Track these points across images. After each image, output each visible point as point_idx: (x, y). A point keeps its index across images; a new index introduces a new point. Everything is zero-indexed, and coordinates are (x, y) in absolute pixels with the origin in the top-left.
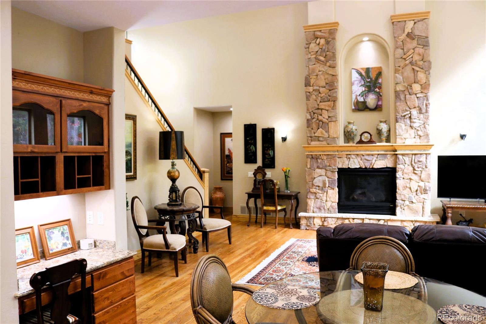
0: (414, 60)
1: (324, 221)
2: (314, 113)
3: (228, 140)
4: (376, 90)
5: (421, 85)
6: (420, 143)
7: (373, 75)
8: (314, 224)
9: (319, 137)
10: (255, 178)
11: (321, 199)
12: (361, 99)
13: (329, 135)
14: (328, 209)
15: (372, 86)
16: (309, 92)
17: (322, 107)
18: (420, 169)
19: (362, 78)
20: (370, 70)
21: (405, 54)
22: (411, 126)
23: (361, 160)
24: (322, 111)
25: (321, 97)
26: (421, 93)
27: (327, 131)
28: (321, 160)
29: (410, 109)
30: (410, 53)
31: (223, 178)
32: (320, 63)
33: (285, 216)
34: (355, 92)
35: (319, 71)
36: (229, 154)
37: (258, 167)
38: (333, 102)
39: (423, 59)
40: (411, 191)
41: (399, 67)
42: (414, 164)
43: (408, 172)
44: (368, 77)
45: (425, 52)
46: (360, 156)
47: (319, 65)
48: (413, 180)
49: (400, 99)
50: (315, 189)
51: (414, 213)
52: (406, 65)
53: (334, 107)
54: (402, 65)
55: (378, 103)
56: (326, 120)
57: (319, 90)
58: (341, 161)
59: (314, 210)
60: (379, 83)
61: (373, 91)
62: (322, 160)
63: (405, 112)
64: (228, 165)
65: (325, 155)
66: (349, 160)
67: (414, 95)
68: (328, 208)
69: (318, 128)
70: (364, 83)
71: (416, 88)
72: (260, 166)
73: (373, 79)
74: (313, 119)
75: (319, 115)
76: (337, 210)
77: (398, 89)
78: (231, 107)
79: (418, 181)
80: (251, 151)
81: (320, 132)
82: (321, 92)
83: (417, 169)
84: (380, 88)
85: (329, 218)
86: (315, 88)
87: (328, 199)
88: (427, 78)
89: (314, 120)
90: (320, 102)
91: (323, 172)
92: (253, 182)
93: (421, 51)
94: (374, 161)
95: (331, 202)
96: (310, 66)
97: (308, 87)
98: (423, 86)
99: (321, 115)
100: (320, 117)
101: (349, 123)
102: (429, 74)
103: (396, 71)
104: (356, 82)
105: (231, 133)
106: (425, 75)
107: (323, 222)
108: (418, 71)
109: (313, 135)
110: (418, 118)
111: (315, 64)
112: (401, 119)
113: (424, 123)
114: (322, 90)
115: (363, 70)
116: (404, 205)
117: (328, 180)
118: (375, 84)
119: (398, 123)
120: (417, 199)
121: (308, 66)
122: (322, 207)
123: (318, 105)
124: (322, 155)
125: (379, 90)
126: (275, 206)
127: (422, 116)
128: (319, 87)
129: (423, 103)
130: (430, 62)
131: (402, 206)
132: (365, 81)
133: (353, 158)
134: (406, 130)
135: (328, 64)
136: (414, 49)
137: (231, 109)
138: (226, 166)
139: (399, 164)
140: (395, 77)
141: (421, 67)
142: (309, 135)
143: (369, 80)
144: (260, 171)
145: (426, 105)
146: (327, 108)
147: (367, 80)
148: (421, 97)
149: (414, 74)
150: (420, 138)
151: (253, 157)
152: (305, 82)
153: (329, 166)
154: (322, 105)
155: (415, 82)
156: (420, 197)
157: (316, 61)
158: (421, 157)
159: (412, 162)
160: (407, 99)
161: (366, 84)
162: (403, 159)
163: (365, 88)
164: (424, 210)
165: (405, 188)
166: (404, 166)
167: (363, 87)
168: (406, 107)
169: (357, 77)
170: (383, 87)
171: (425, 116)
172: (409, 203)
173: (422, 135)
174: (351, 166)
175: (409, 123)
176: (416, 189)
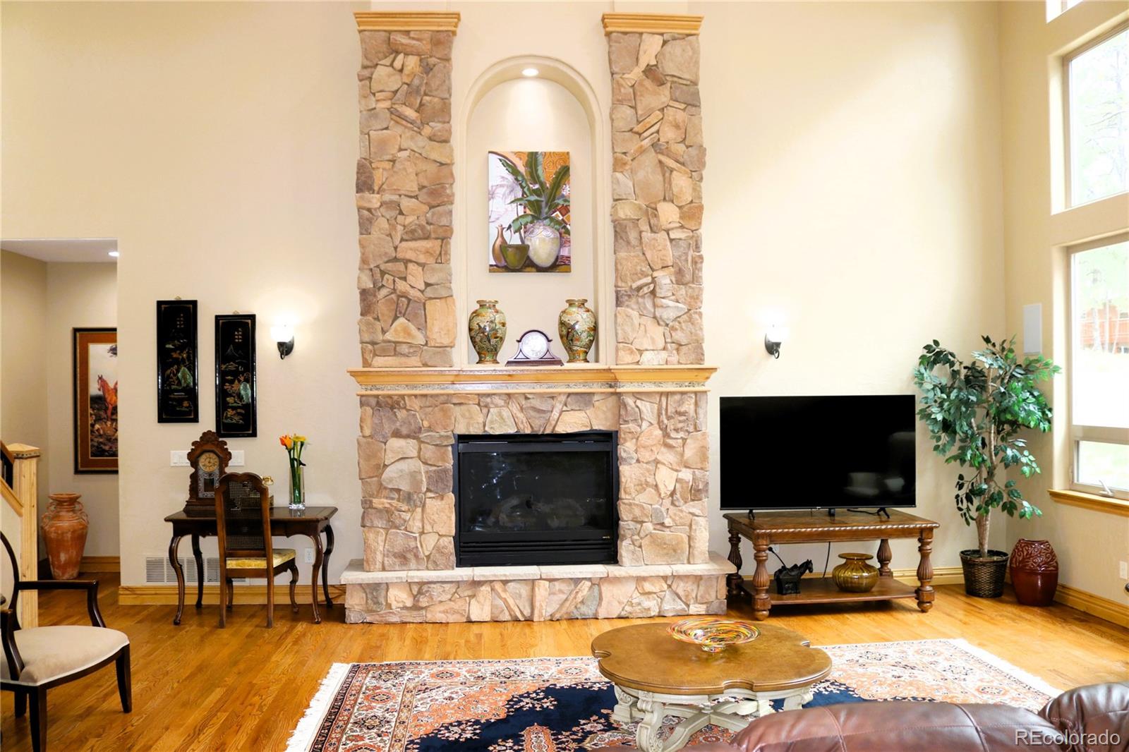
0: (662, 140)
1: (420, 592)
2: (383, 273)
3: (98, 351)
4: (554, 215)
5: (680, 207)
6: (679, 363)
7: (547, 174)
8: (389, 606)
9: (396, 343)
10: (193, 470)
11: (406, 529)
12: (514, 240)
13: (426, 337)
14: (428, 557)
15: (543, 204)
16: (369, 210)
17: (409, 255)
18: (681, 434)
19: (516, 179)
20: (540, 159)
21: (639, 122)
22: (655, 317)
23: (522, 409)
24: (406, 268)
25: (404, 226)
26: (680, 230)
27: (423, 327)
28: (404, 411)
29: (653, 270)
30: (652, 119)
31: (80, 468)
32: (402, 125)
33: (294, 582)
34: (498, 219)
35: (400, 150)
36: (101, 393)
37: (204, 434)
38: (439, 241)
39: (685, 139)
40: (660, 495)
41: (625, 153)
42: (666, 421)
43: (650, 442)
44: (535, 178)
45: (689, 119)
46: (516, 398)
47: (399, 130)
48: (664, 464)
49: (628, 243)
50: (387, 498)
51: (667, 554)
52: (642, 151)
53: (442, 257)
54: (632, 151)
55: (559, 251)
56: (419, 294)
57: (399, 206)
58: (463, 416)
59: (386, 562)
60: (563, 196)
61: (546, 218)
62: (408, 410)
63: (640, 279)
64: (97, 426)
65: (416, 396)
66: (485, 410)
67: (664, 234)
68: (427, 553)
69: (396, 318)
70: (524, 193)
71: (668, 213)
72: (209, 431)
73: (548, 185)
74: (379, 289)
75: (396, 279)
76: (453, 558)
77: (622, 215)
78: (113, 245)
79: (675, 467)
80: (179, 383)
81: (399, 329)
82: (404, 212)
83: (673, 434)
84: (565, 210)
85: (432, 586)
86: (387, 197)
87: (428, 528)
88: (694, 190)
89: (384, 292)
90: (402, 240)
91: (409, 446)
92: (188, 482)
93: (681, 116)
94: (555, 414)
95: (437, 536)
96: (372, 133)
97: (367, 194)
98: (685, 209)
99: (405, 279)
100: (401, 286)
101: (482, 304)
102: (701, 179)
103: (618, 165)
104: (501, 191)
105: (115, 330)
106: (691, 180)
107: (415, 597)
108: (672, 171)
109: (380, 337)
110: (673, 295)
111: (387, 128)
112: (629, 296)
113: (689, 310)
114: (406, 203)
115: (521, 159)
116: (642, 534)
117: (427, 472)
118: (554, 200)
119: (623, 308)
120: (675, 514)
121: (366, 131)
122: (410, 551)
123: (396, 248)
124: (406, 398)
125: (563, 216)
126: (264, 556)
127: (682, 291)
128: (400, 196)
129: (686, 254)
130: (702, 150)
131: (636, 537)
132: (525, 190)
133: (496, 406)
134: (642, 327)
135: (427, 130)
136: (662, 110)
137: (113, 254)
138: (92, 431)
139: (627, 422)
140: (615, 182)
141: (681, 160)
142: (367, 338)
143: (537, 186)
144: (208, 446)
145: (695, 262)
146: (422, 259)
147: (531, 186)
148: (680, 239)
149: (664, 175)
150: (677, 350)
151: (186, 404)
152: (358, 179)
153: (430, 429)
154: (410, 249)
155: (665, 199)
156: (682, 511)
157: (392, 119)
158: (683, 403)
159: (659, 414)
160: (643, 240)
161: (527, 196)
162: (637, 407)
163: (525, 208)
164: (692, 544)
165: (642, 486)
166: (640, 426)
167: (521, 205)
168: (643, 264)
169: (503, 177)
170: (571, 209)
171: (690, 290)
172: (655, 529)
173: (684, 341)
174: (491, 428)
175: (651, 309)
176: (672, 489)
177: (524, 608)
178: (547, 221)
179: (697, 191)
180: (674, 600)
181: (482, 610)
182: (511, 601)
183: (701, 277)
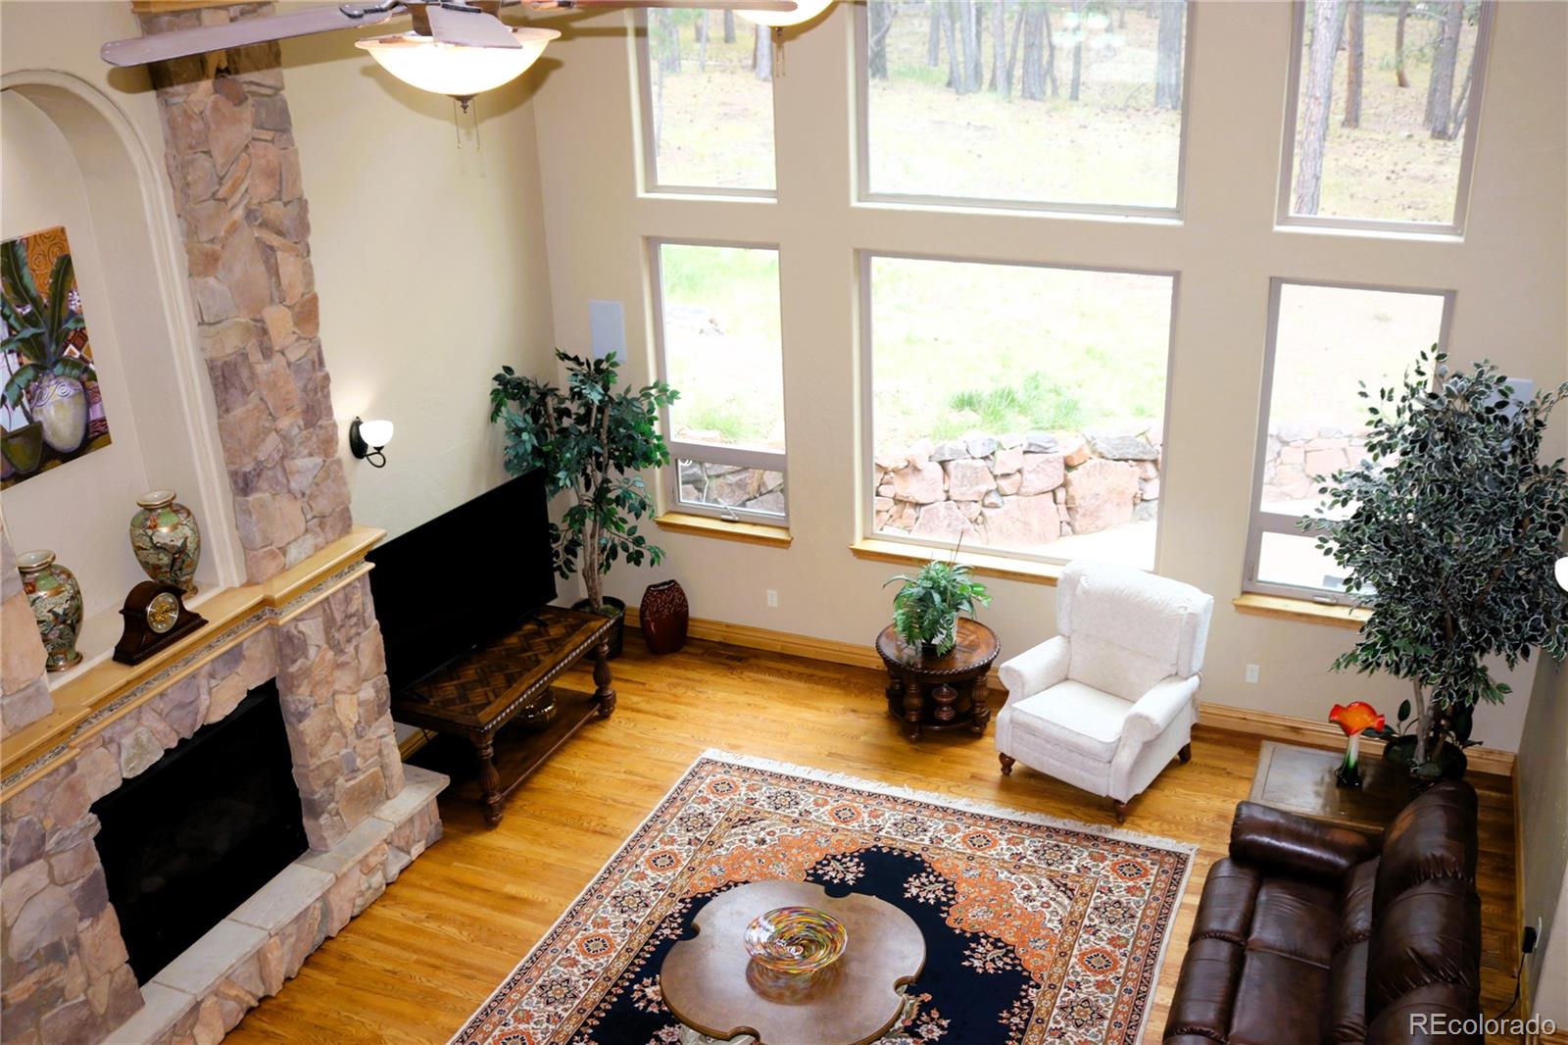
0: (255, 202)
4: (66, 353)
5: (291, 308)
7: (39, 280)
12: (15, 421)
14: (106, 1012)
15: (46, 339)
18: (353, 642)
20: (20, 251)
21: (220, 179)
22: (290, 491)
23: (161, 718)
26: (297, 345)
29: (274, 419)
30: (240, 170)
40: (345, 735)
41: (211, 240)
42: (336, 635)
43: (324, 672)
44: (21, 293)
45: (282, 156)
48: (343, 692)
51: (367, 804)
52: (234, 228)
54: (221, 233)
55: (87, 414)
58: (87, 775)
60: (71, 314)
61: (55, 364)
62: (19, 819)
66: (114, 748)
67: (279, 355)
68: (102, 1011)
70: (10, 327)
71: (279, 320)
73: (45, 301)
76: (133, 980)
79: (354, 689)
83: (346, 648)
84: (81, 338)
87: (97, 973)
88: (304, 272)
91: (37, 875)
93: (272, 154)
94: (204, 699)
95: (109, 976)
98: (298, 309)
102: (309, 252)
106: (298, 258)
108: (275, 251)
110: (305, 447)
113: (324, 461)
116: (338, 798)
117: (72, 896)
118: (60, 325)
120: (363, 749)
122: (84, 1023)
125: (80, 349)
127: (314, 436)
129: (310, 379)
130: (303, 205)
131: (332, 805)
132: (12, 321)
133: (130, 732)
136: (247, 149)
139: (295, 662)
141: (282, 229)
143: (29, 308)
147: (19, 310)
148: (300, 359)
149: (266, 262)
150: (321, 526)
153: (57, 828)
155: (272, 302)
156: (370, 740)
158: (351, 599)
159: (327, 629)
160: (258, 377)
161: (18, 332)
162: (301, 632)
163: (19, 356)
164: (387, 773)
165: (326, 736)
166: (308, 657)
167: (11, 351)
168: (264, 416)
170: (89, 332)
171: (322, 432)
172: (347, 781)
173: (328, 511)
174: (131, 768)
175: (285, 481)
176: (356, 720)
177: (256, 988)
178: (58, 369)
179: (308, 274)
180: (398, 858)
181: (213, 1031)
182: (241, 993)
183: (331, 407)
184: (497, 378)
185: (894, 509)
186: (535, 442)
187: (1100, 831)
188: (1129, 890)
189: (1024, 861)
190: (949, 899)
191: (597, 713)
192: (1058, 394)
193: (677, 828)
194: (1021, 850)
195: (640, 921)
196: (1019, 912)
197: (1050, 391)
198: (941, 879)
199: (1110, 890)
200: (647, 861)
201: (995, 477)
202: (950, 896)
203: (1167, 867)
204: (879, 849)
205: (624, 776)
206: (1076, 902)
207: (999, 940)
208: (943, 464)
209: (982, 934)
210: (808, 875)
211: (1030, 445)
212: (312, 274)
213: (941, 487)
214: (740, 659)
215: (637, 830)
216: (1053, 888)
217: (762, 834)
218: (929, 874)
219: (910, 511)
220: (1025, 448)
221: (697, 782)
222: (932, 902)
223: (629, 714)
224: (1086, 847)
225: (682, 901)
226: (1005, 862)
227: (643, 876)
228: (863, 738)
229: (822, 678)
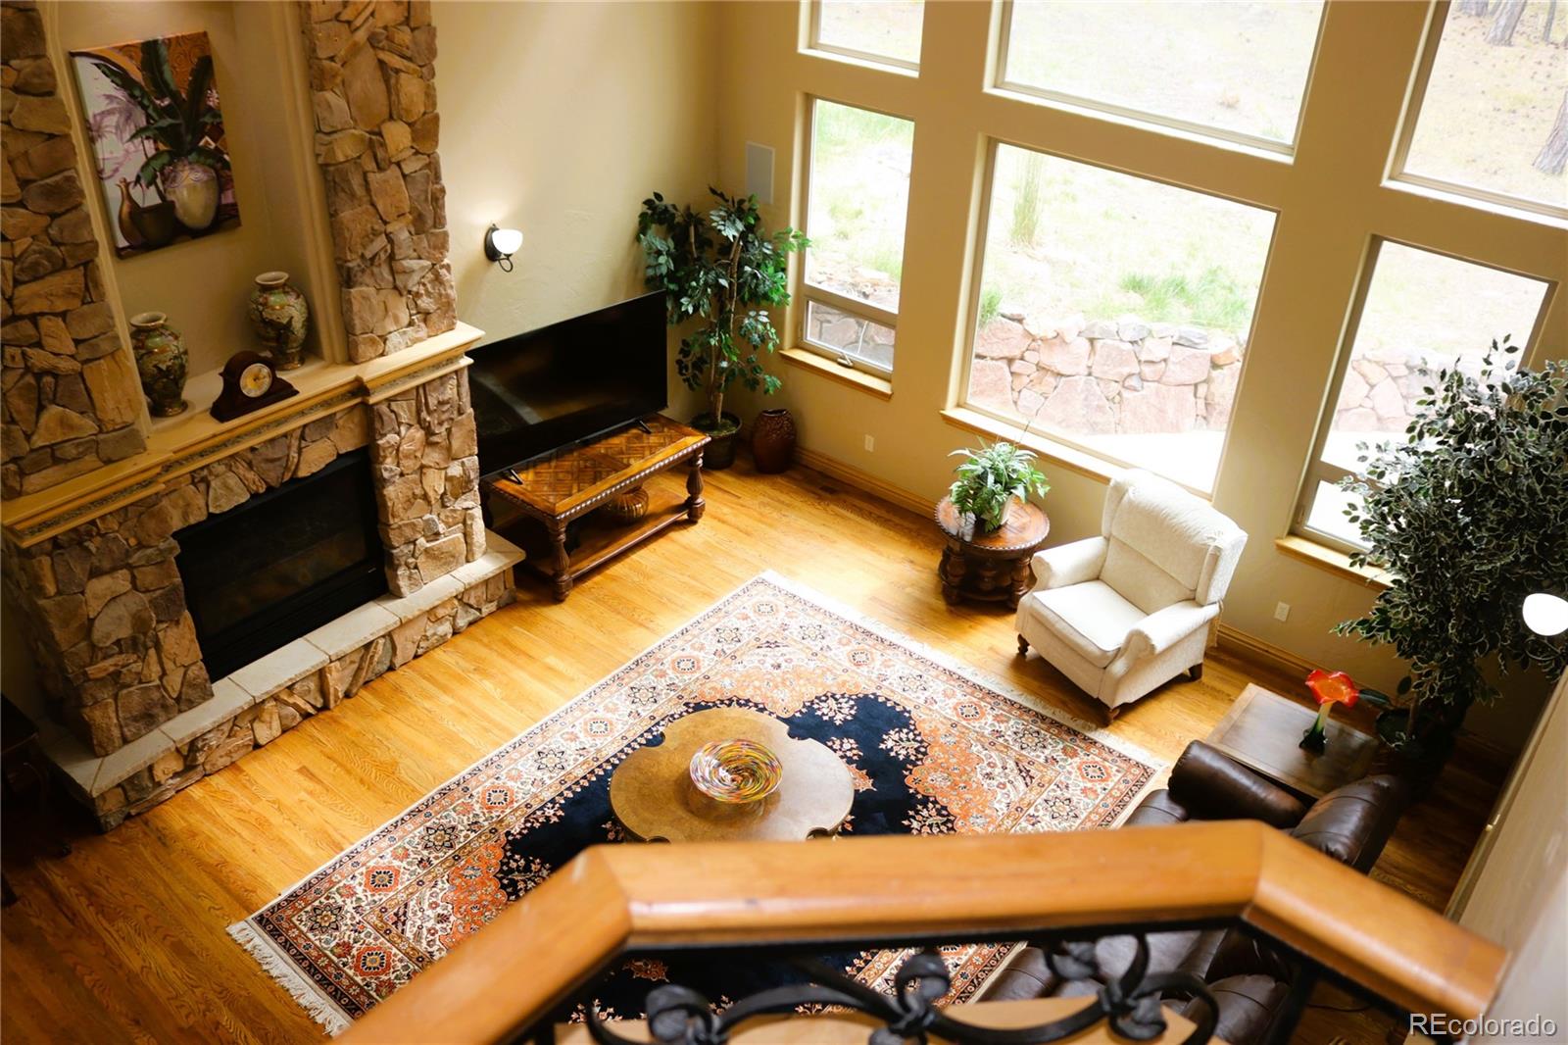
0: (379, 24)
2: (2, 347)
4: (202, 143)
5: (410, 125)
6: (430, 336)
7: (178, 77)
8: (157, 784)
9: (52, 446)
11: (141, 682)
12: (149, 198)
13: (100, 422)
14: (176, 698)
15: (183, 129)
17: (37, 305)
18: (445, 425)
19: (132, 96)
20: (162, 51)
22: (395, 288)
23: (251, 466)
24: (36, 326)
25: (14, 257)
26: (414, 159)
27: (89, 409)
28: (100, 540)
29: (385, 223)
34: (116, 170)
38: (81, 268)
39: (408, 20)
40: (429, 503)
41: (331, 57)
42: (428, 419)
43: (413, 447)
44: (161, 87)
46: (242, 457)
48: (430, 467)
49: (353, 196)
50: (106, 658)
51: (445, 564)
52: (356, 51)
53: (91, 292)
54: (342, 52)
55: (220, 198)
56: (69, 362)
58: (174, 506)
59: (125, 733)
60: (210, 109)
61: (190, 153)
62: (103, 536)
63: (372, 242)
65: (110, 513)
66: (204, 488)
67: (394, 168)
68: (175, 695)
69: (42, 409)
70: (148, 117)
71: (398, 136)
73: (184, 96)
74: (4, 373)
75: (27, 350)
76: (205, 676)
77: (341, 158)
79: (443, 466)
81: (52, 425)
82: (7, 233)
83: (436, 430)
84: (217, 132)
85: (209, 736)
87: (169, 666)
88: (426, 93)
89: (10, 375)
90: (18, 284)
91: (120, 581)
94: (293, 456)
95: (182, 670)
98: (418, 126)
99: (40, 345)
100: (37, 358)
102: (433, 76)
103: (320, 77)
104: (111, 121)
106: (421, 81)
107: (186, 757)
108: (396, 72)
109: (25, 447)
110: (414, 250)
112: (363, 271)
113: (435, 266)
114: (10, 221)
115: (131, 57)
116: (416, 553)
117: (152, 602)
118: (197, 118)
119: (357, 288)
120: (447, 517)
122: (154, 705)
123: (10, 301)
124: (98, 521)
125: (215, 141)
127: (424, 241)
129: (425, 191)
130: (431, 31)
131: (411, 560)
132: (150, 111)
133: (218, 476)
134: (382, 305)
139: (383, 435)
140: (317, 106)
141: (408, 53)
143: (167, 101)
145: (435, 200)
146: (59, 306)
147: (158, 102)
148: (416, 172)
149: (388, 83)
150: (425, 321)
153: (141, 546)
154: (34, 296)
155: (391, 118)
156: (454, 511)
158: (445, 389)
159: (419, 412)
160: (372, 187)
161: (156, 121)
162: (392, 411)
163: (155, 142)
164: (470, 540)
165: (410, 502)
166: (399, 434)
167: (148, 138)
168: (374, 220)
169: (108, 97)
170: (227, 127)
171: (433, 239)
172: (428, 542)
173: (432, 308)
174: (216, 507)
175: (390, 278)
176: (442, 491)
177: (316, 699)
178: (193, 157)
179: (430, 95)
180: (467, 612)
181: (270, 728)
182: (301, 703)
183: (444, 217)
184: (648, 203)
185: (1035, 375)
186: (672, 267)
187: (1084, 728)
188: (1084, 791)
189: (1001, 740)
190: (917, 759)
191: (686, 517)
192: (1231, 290)
193: (710, 637)
194: (1003, 729)
195: (643, 714)
196: (974, 785)
197: (1224, 288)
198: (919, 738)
199: (1067, 787)
200: (673, 661)
201: (1139, 361)
202: (920, 756)
203: (1130, 777)
204: (877, 697)
205: (686, 579)
206: (1031, 790)
207: (945, 808)
208: (1092, 341)
209: (931, 799)
210: (804, 706)
211: (1181, 338)
212: (434, 96)
213: (1085, 362)
214: (832, 491)
215: (677, 631)
216: (1016, 771)
217: (781, 660)
218: (911, 731)
219: (1050, 379)
220: (1175, 340)
221: (745, 598)
222: (901, 757)
223: (715, 523)
224: (1063, 740)
225: (687, 704)
226: (983, 736)
227: (663, 675)
228: (909, 590)
229: (897, 525)
